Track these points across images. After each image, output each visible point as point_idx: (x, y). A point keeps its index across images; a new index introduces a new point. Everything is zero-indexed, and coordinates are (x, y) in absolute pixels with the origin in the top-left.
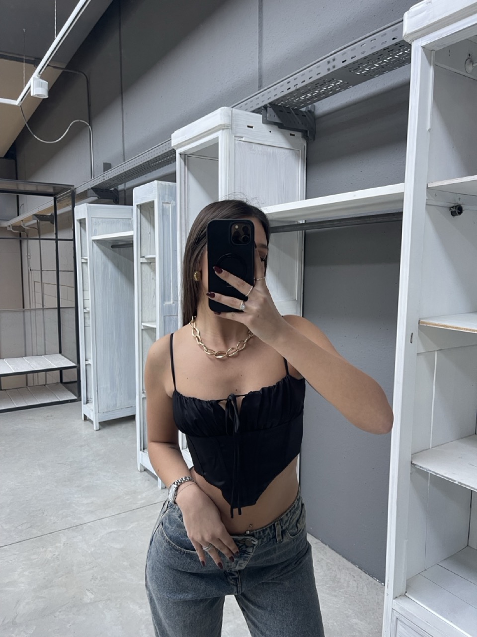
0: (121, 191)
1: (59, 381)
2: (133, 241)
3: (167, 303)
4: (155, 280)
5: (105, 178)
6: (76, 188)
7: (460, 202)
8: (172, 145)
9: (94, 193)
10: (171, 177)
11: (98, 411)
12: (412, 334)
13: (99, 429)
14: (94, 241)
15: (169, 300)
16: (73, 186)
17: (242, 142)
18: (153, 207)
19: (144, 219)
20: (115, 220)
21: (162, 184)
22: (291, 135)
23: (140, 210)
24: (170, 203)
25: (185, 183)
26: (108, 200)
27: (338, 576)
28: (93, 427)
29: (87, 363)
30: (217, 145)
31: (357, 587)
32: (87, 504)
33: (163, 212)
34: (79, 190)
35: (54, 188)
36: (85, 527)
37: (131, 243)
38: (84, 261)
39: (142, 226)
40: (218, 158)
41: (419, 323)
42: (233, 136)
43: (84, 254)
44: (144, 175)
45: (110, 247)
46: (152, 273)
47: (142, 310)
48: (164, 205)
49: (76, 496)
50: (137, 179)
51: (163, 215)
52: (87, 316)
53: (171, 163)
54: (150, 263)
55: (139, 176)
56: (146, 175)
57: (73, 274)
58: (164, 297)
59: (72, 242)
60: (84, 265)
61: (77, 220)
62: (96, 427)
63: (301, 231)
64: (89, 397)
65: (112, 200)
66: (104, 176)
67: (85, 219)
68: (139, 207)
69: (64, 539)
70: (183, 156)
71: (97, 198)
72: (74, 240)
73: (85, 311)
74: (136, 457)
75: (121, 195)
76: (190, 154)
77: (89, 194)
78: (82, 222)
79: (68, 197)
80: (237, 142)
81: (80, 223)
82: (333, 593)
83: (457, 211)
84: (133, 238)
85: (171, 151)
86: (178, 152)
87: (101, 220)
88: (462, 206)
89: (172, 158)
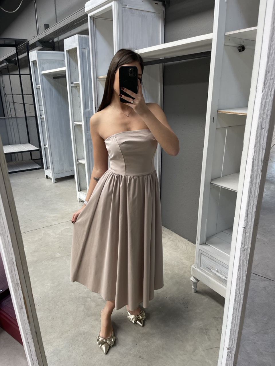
0: (56, 42)
1: (30, 158)
2: (66, 74)
3: (88, 110)
4: (80, 97)
5: (46, 34)
6: (28, 41)
7: (243, 44)
8: (86, 11)
9: (40, 44)
10: (86, 32)
11: (54, 173)
12: (214, 118)
13: (55, 183)
14: (43, 74)
15: (88, 108)
16: (27, 40)
17: (126, 9)
18: (76, 52)
19: (71, 60)
20: (54, 61)
21: (80, 37)
22: (155, 3)
23: (69, 53)
24: (86, 49)
25: (94, 36)
26: (48, 49)
27: (178, 244)
28: (52, 181)
29: (45, 147)
30: (112, 10)
31: (187, 248)
32: (53, 217)
33: (82, 55)
34: (31, 43)
35: (16, 42)
36: (53, 226)
37: (65, 75)
38: (38, 87)
39: (70, 64)
40: (112, 19)
41: (218, 112)
42: (121, 5)
43: (37, 83)
44: (69, 31)
45: (53, 78)
46: (78, 93)
47: (73, 115)
48: (83, 50)
49: (47, 213)
50: (65, 34)
51: (82, 56)
52: (42, 120)
53: (85, 23)
54: (77, 87)
55: (67, 32)
56: (70, 31)
57: (32, 96)
58: (86, 106)
59: (29, 76)
60: (38, 90)
61: (31, 61)
62: (54, 181)
63: (162, 64)
64: (48, 166)
65: (51, 48)
66: (45, 33)
67: (36, 60)
68: (68, 51)
69: (43, 232)
70: (92, 18)
71: (42, 47)
72: (30, 74)
73: (41, 117)
74: (76, 195)
75: (56, 45)
76: (96, 17)
77: (37, 45)
78: (34, 62)
79: (24, 47)
80: (123, 8)
81: (33, 63)
82: (175, 251)
83: (242, 49)
84: (66, 72)
85: (84, 15)
86: (89, 15)
87: (46, 61)
88: (245, 46)
89: (85, 20)
